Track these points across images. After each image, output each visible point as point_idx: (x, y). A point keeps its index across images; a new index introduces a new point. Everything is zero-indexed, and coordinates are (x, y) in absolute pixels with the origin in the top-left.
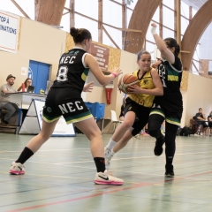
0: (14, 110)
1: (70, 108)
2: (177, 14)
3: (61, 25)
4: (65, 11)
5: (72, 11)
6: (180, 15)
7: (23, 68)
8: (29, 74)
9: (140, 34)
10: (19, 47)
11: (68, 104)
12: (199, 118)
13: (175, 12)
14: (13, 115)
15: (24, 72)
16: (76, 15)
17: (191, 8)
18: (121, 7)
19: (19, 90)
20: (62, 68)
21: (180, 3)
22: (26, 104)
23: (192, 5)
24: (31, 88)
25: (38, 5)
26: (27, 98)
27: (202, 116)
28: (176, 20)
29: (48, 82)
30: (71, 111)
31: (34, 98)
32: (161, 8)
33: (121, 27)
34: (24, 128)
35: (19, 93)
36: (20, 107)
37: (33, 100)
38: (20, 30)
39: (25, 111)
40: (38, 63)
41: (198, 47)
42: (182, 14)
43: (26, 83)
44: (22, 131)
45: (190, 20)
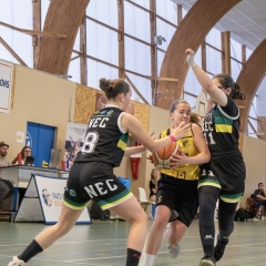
0: (7, 189)
1: (100, 190)
2: (226, 55)
3: (69, 74)
4: (74, 55)
5: (83, 55)
6: (230, 57)
7: (18, 133)
8: (27, 140)
9: (176, 83)
10: (12, 104)
11: (97, 185)
12: (259, 196)
13: (223, 53)
14: (7, 197)
15: (20, 138)
16: (88, 60)
17: (244, 47)
18: (149, 48)
19: (14, 162)
20: (90, 134)
21: (229, 41)
22: (24, 181)
23: (246, 43)
24: (30, 160)
25: (38, 48)
26: (24, 173)
27: (263, 194)
28: (223, 64)
29: (53, 151)
30: (101, 193)
31: (34, 172)
32: (204, 48)
33: (150, 74)
34: (22, 213)
35: (14, 166)
36: (15, 186)
37: (33, 176)
38: (14, 82)
39: (22, 191)
40: (39, 125)
41: (255, 100)
42: (232, 55)
43: (22, 153)
44: (19, 217)
45: (243, 64)
